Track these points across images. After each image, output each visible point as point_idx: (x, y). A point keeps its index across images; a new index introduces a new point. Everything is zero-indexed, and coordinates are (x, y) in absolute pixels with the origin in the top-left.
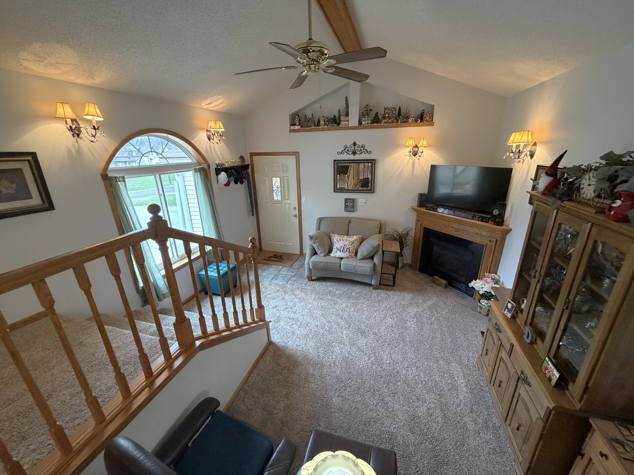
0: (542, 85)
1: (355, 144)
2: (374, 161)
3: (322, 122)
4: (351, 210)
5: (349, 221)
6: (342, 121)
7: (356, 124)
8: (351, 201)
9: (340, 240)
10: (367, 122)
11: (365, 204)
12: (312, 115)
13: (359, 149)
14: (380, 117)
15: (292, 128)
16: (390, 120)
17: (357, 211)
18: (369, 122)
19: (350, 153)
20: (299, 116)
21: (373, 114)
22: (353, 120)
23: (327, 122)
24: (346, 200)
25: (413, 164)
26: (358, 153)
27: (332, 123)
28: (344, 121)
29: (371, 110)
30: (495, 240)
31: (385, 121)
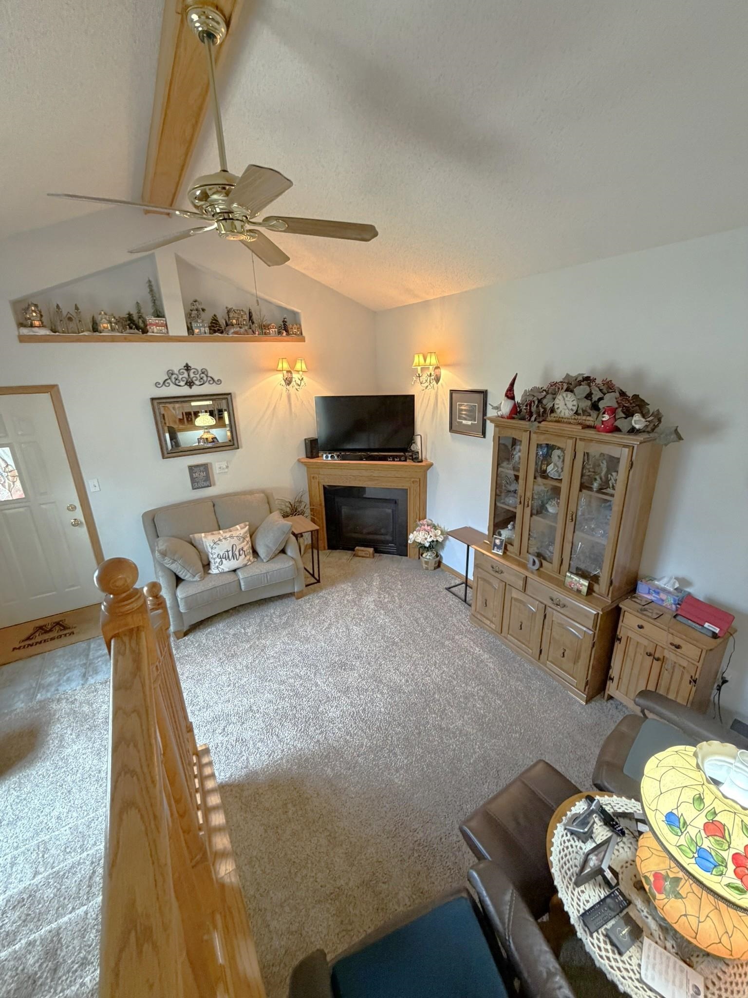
1: (187, 368)
2: (229, 397)
3: (104, 325)
4: (205, 484)
5: (211, 504)
6: (151, 324)
7: (184, 333)
8: (202, 468)
9: (220, 540)
10: (203, 329)
11: (226, 470)
12: (77, 308)
13: (198, 376)
14: (222, 322)
15: (25, 331)
16: (242, 330)
17: (214, 484)
18: (207, 330)
19: (182, 383)
20: (36, 306)
21: (207, 317)
22: (177, 324)
23: (116, 324)
24: (191, 468)
25: (289, 397)
26: (197, 383)
27: (131, 328)
28: (157, 325)
29: (203, 310)
30: (418, 480)
31: (235, 330)
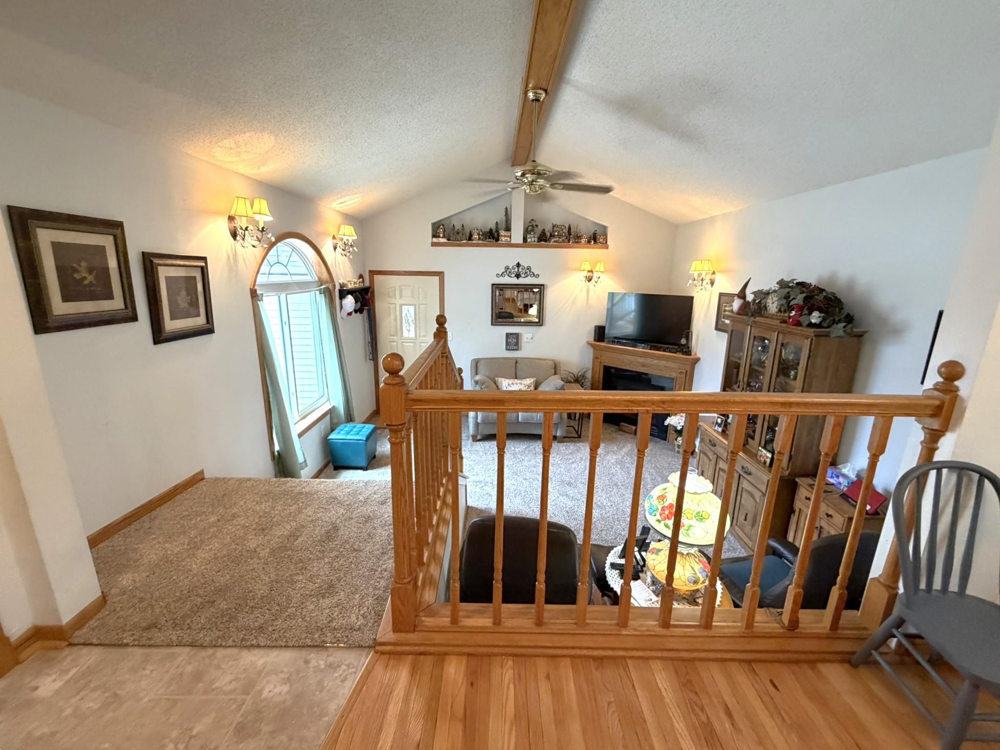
0: (713, 219)
1: (518, 265)
2: (542, 287)
3: (476, 236)
4: (515, 348)
5: (515, 361)
6: (502, 236)
7: (521, 241)
8: (514, 336)
9: (513, 384)
10: (533, 239)
11: (531, 340)
12: (463, 226)
13: (524, 271)
14: (548, 234)
15: (435, 240)
16: (561, 240)
17: (521, 349)
18: (536, 239)
19: (513, 275)
20: (443, 225)
21: (539, 231)
22: (517, 235)
23: (482, 235)
24: (508, 335)
25: (588, 291)
26: (523, 276)
27: (489, 238)
28: (505, 236)
29: (537, 226)
30: (685, 371)
31: (555, 239)
